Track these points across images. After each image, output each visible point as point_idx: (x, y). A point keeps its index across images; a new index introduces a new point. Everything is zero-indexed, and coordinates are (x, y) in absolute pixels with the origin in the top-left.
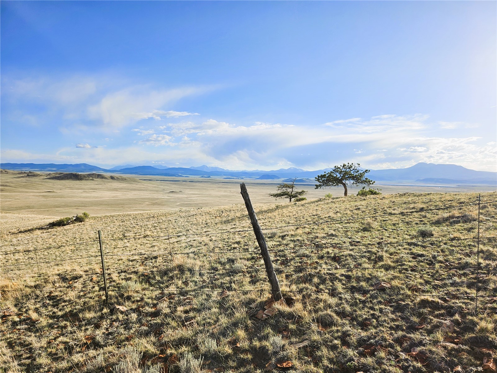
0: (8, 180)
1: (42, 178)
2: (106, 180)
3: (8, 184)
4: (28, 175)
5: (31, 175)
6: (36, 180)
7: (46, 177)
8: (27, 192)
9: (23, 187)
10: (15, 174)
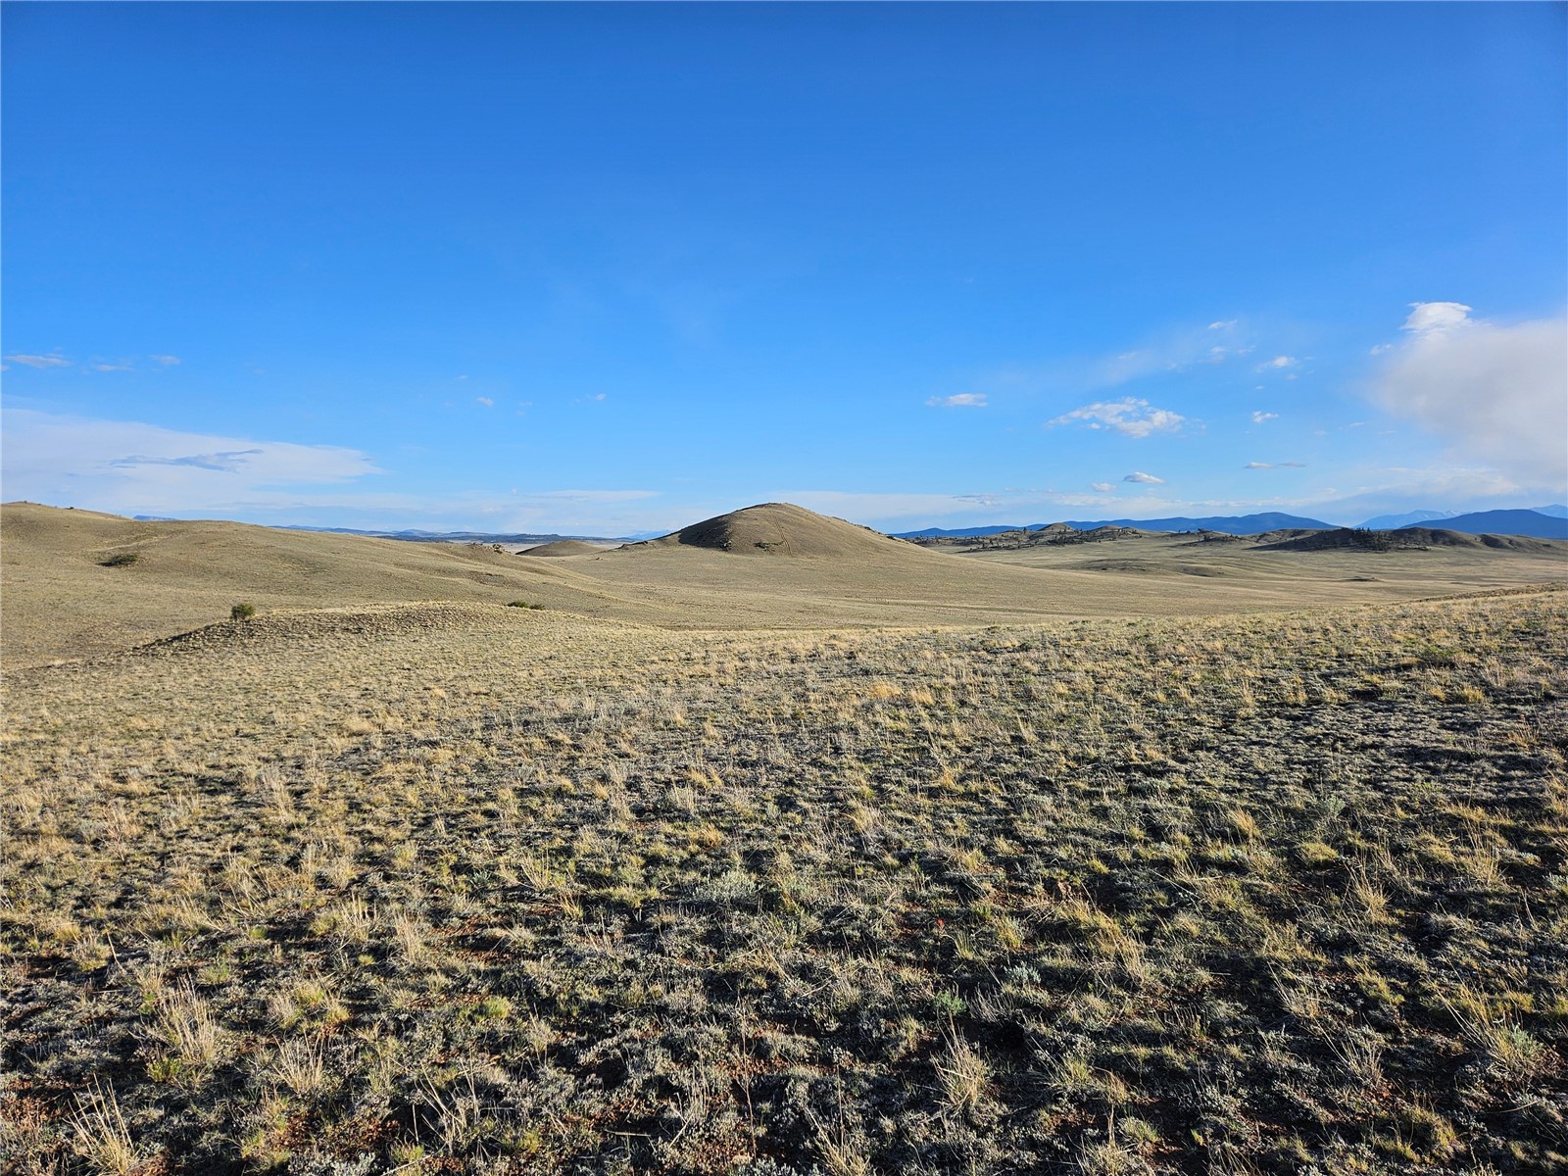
1: (1248, 546)
2: (1472, 550)
5: (1216, 539)
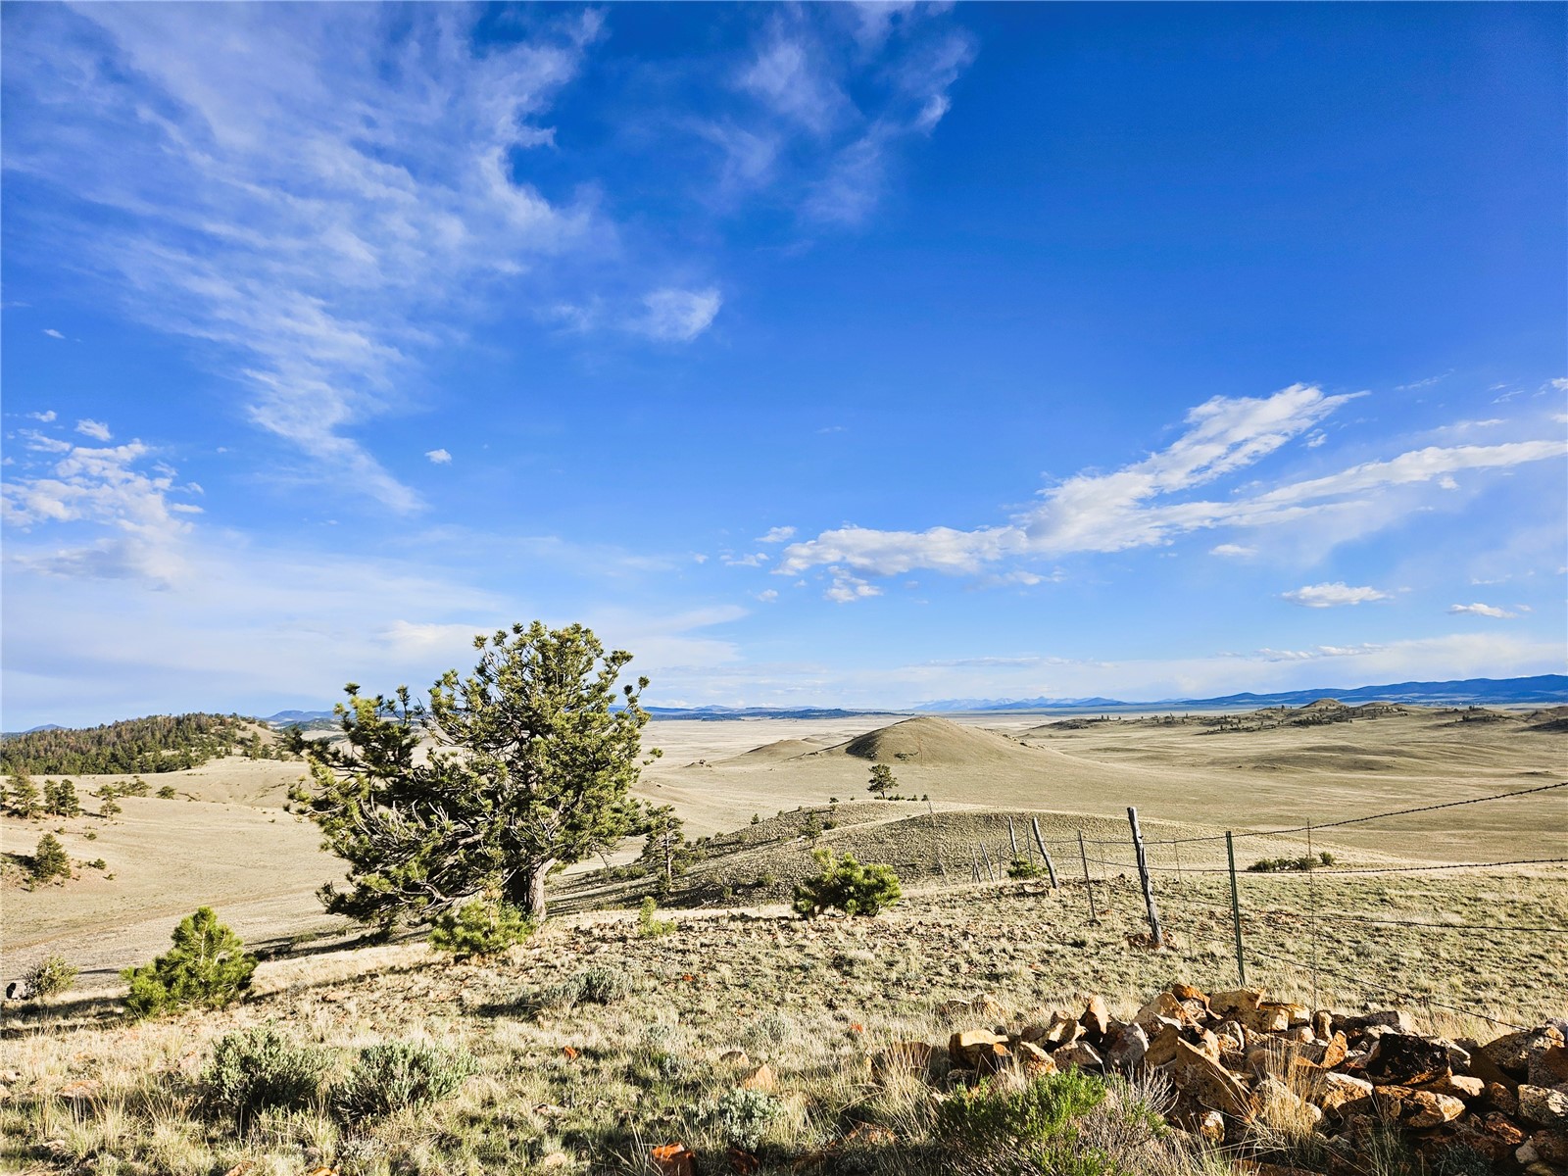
0: (1408, 737)
1: (1512, 727)
3: (1405, 748)
4: (1466, 720)
5: (1475, 720)
6: (1491, 733)
7: (1525, 725)
8: (1461, 775)
9: (1453, 758)
10: (1427, 715)
